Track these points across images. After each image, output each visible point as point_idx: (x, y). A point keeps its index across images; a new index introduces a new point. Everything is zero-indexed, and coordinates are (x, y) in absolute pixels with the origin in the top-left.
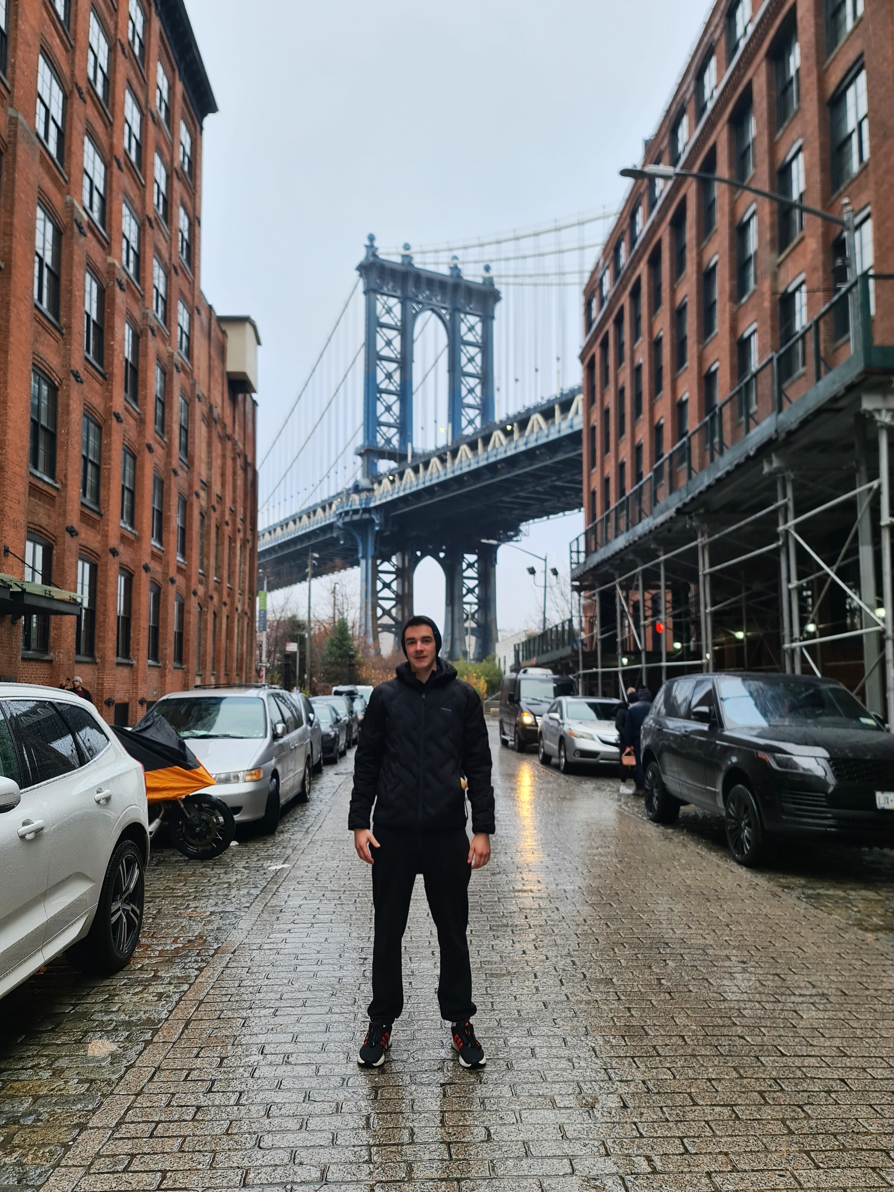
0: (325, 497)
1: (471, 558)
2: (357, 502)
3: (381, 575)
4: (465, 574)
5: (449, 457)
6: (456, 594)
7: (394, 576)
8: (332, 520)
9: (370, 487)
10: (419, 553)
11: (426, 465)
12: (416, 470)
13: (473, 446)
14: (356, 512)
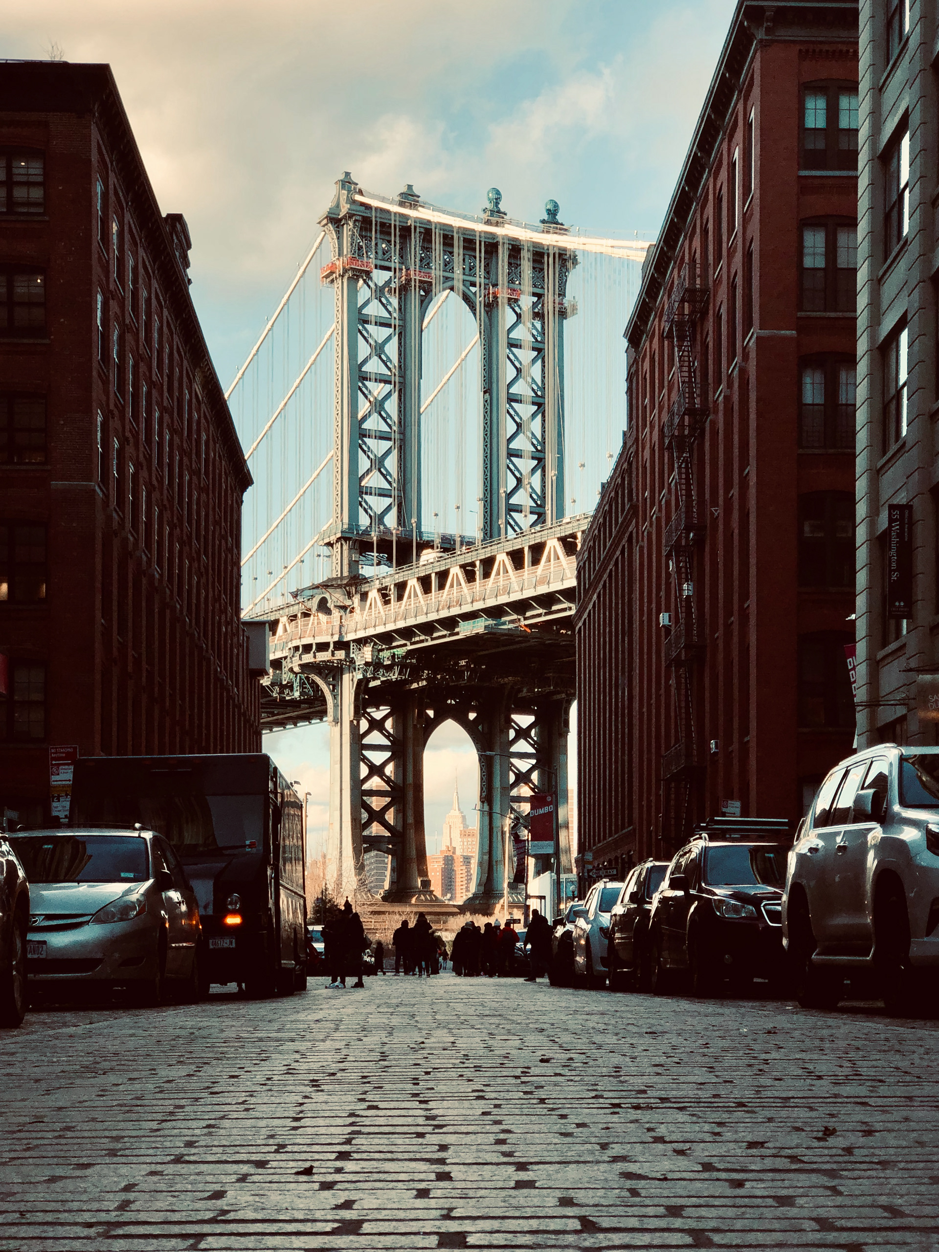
1: (524, 720)
2: (325, 631)
3: (367, 753)
4: (514, 749)
5: (478, 571)
6: (497, 783)
7: (388, 754)
9: (348, 602)
10: (431, 713)
11: (443, 578)
12: (425, 584)
13: (516, 557)
14: (323, 647)
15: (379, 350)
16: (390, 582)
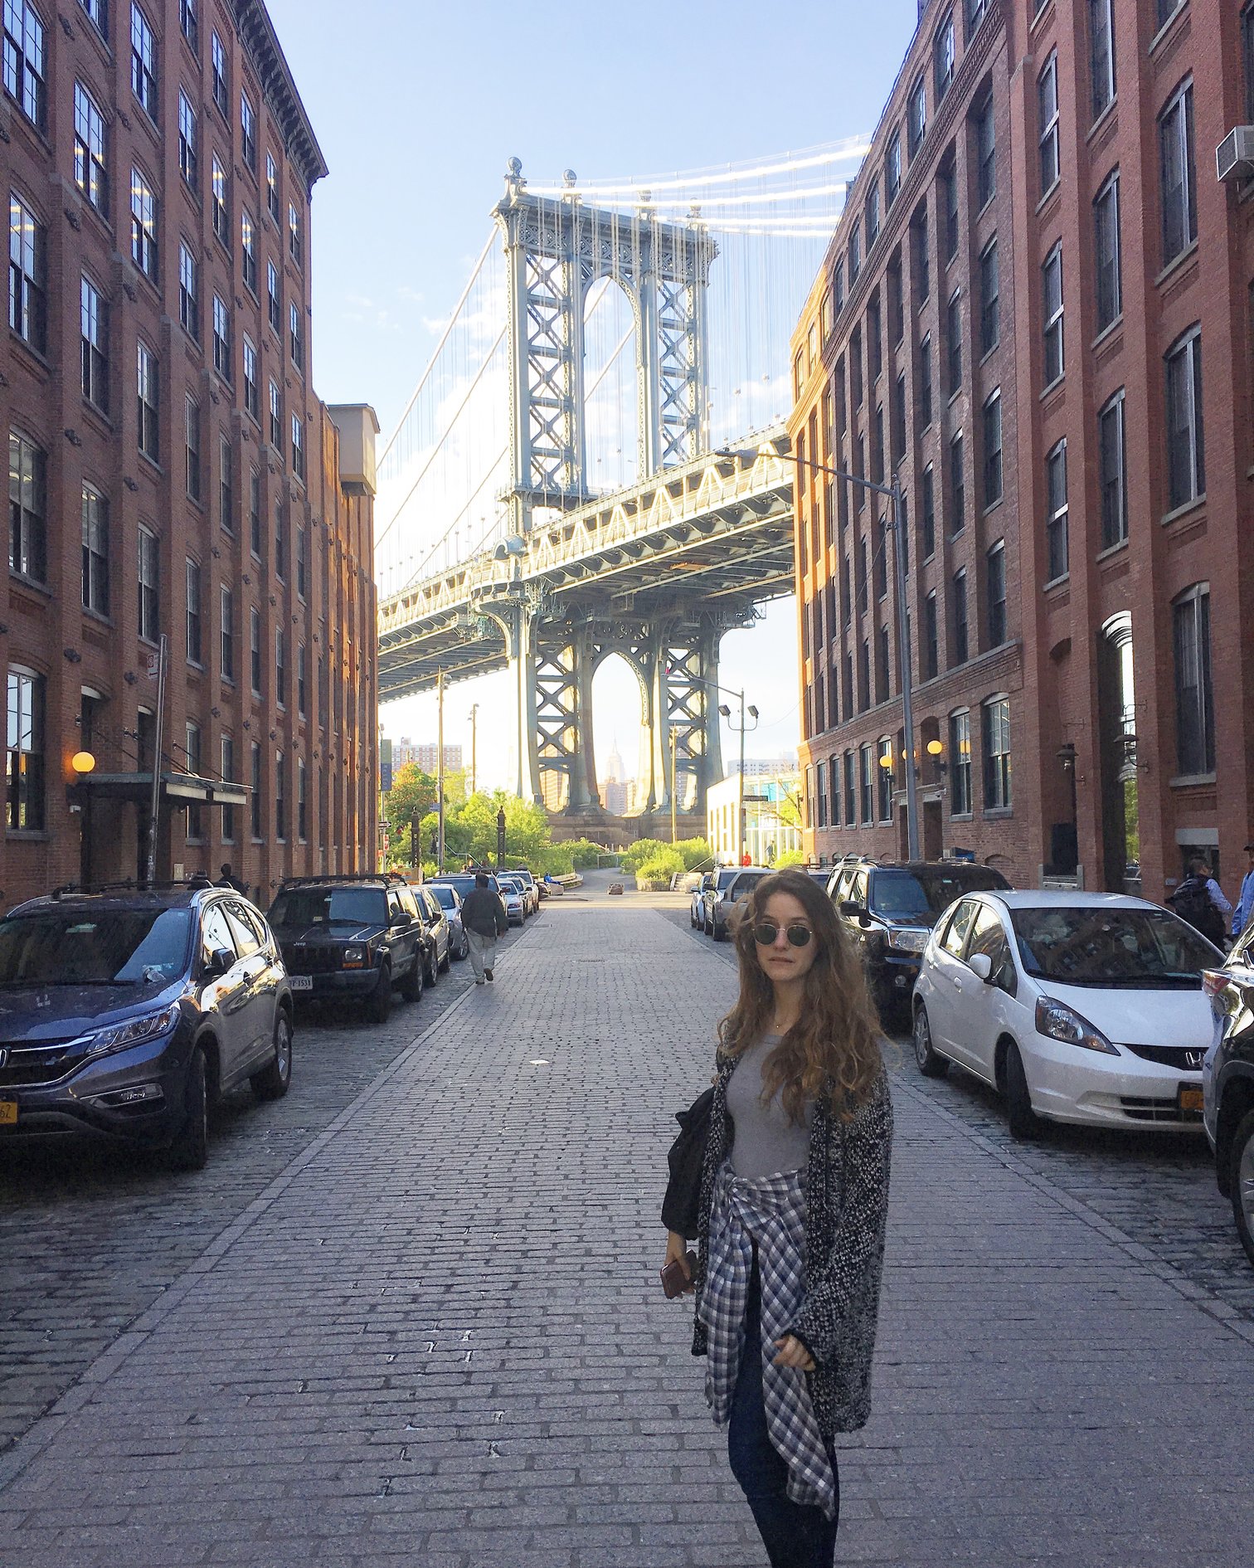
0: (453, 563)
1: (679, 653)
2: (503, 574)
3: (543, 684)
4: (671, 678)
5: (639, 505)
7: (561, 684)
8: (465, 600)
9: (524, 549)
10: (598, 648)
11: (606, 516)
12: (590, 524)
14: (501, 588)
15: (546, 328)
16: (559, 527)
